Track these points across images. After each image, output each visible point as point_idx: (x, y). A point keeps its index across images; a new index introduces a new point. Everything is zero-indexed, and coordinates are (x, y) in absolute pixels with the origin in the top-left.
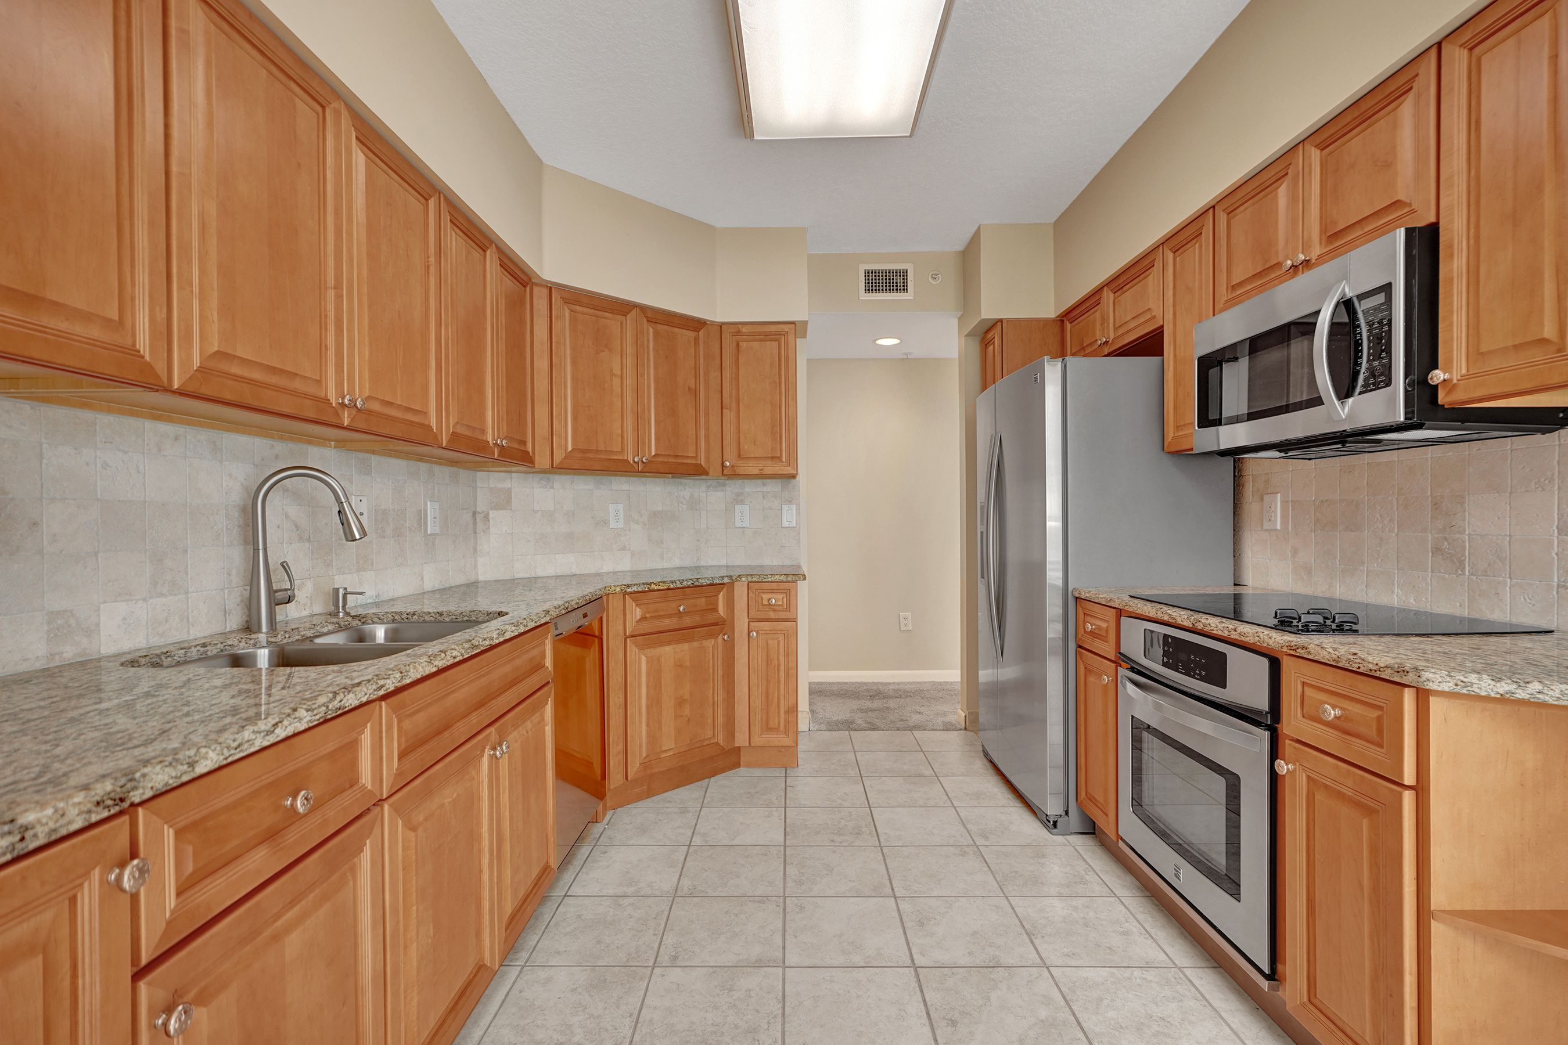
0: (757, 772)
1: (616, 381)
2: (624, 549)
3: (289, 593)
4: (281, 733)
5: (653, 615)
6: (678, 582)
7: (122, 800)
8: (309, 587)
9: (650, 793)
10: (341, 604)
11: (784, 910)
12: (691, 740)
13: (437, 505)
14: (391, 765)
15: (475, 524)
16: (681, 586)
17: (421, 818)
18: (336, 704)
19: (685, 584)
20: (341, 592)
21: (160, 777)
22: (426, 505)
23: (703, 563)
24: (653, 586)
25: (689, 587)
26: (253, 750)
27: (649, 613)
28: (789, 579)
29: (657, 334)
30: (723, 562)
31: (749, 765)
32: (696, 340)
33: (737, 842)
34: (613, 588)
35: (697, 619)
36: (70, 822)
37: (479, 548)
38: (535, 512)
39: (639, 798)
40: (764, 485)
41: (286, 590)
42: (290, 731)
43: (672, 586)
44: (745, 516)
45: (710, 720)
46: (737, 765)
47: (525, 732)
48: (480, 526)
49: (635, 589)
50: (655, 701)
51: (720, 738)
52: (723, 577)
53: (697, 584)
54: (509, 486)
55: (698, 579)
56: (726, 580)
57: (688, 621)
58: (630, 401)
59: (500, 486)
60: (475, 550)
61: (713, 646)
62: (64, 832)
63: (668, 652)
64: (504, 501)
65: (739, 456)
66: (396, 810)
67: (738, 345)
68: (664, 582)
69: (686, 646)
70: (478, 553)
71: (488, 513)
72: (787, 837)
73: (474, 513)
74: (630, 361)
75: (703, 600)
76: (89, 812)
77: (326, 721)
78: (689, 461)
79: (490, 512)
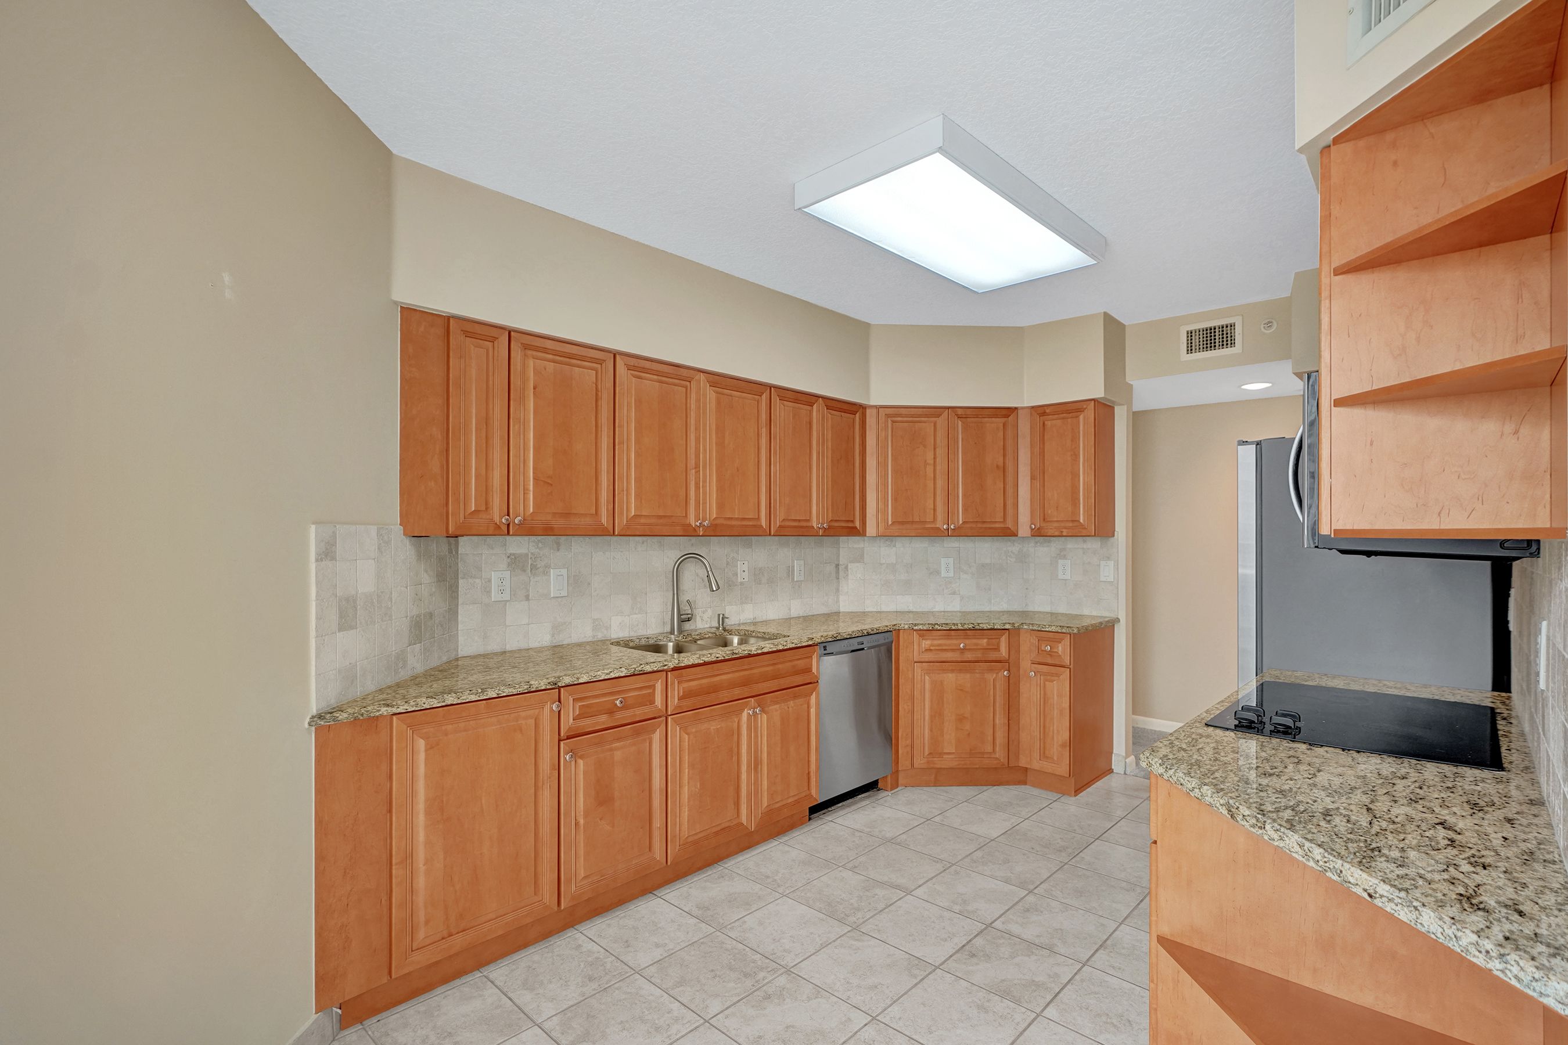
0: (1036, 791)
1: (930, 470)
2: (954, 593)
3: (689, 616)
4: (613, 675)
5: (937, 648)
6: (959, 625)
7: (556, 684)
8: (710, 612)
9: (936, 783)
10: (721, 623)
11: (945, 870)
12: (971, 750)
13: (802, 562)
14: (674, 701)
15: (838, 572)
16: (962, 628)
17: (694, 730)
18: (640, 668)
19: (966, 627)
20: (721, 616)
21: (567, 680)
22: (793, 562)
23: (1030, 609)
24: (936, 626)
25: (970, 629)
26: (601, 679)
27: (933, 646)
28: (1064, 631)
29: (965, 428)
30: (1048, 609)
31: (1034, 786)
32: (1004, 425)
33: (962, 828)
34: (902, 625)
35: (979, 655)
36: (542, 686)
37: (840, 588)
38: (881, 564)
39: (928, 785)
40: (1085, 542)
41: (688, 614)
42: (617, 675)
43: (953, 628)
44: (1066, 570)
45: (990, 738)
46: (1024, 783)
47: (786, 708)
48: (841, 573)
49: (921, 627)
50: (937, 714)
51: (1000, 754)
52: (1004, 624)
53: (977, 627)
54: (863, 546)
55: (979, 624)
56: (1007, 626)
57: (969, 656)
58: (940, 483)
59: (856, 546)
60: (838, 590)
61: (997, 679)
62: (540, 689)
63: (950, 679)
64: (859, 558)
65: (1044, 520)
66: (675, 721)
67: (1044, 423)
68: (947, 624)
69: (968, 676)
70: (840, 593)
71: (847, 565)
72: (1002, 836)
73: (837, 566)
74: (941, 452)
75: (985, 640)
76: (546, 685)
77: (634, 675)
78: (997, 525)
79: (849, 564)
